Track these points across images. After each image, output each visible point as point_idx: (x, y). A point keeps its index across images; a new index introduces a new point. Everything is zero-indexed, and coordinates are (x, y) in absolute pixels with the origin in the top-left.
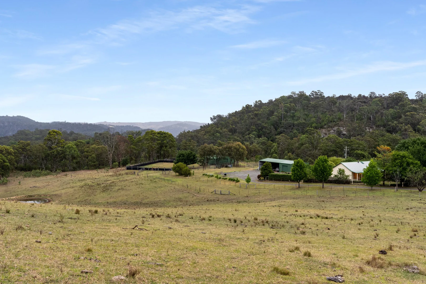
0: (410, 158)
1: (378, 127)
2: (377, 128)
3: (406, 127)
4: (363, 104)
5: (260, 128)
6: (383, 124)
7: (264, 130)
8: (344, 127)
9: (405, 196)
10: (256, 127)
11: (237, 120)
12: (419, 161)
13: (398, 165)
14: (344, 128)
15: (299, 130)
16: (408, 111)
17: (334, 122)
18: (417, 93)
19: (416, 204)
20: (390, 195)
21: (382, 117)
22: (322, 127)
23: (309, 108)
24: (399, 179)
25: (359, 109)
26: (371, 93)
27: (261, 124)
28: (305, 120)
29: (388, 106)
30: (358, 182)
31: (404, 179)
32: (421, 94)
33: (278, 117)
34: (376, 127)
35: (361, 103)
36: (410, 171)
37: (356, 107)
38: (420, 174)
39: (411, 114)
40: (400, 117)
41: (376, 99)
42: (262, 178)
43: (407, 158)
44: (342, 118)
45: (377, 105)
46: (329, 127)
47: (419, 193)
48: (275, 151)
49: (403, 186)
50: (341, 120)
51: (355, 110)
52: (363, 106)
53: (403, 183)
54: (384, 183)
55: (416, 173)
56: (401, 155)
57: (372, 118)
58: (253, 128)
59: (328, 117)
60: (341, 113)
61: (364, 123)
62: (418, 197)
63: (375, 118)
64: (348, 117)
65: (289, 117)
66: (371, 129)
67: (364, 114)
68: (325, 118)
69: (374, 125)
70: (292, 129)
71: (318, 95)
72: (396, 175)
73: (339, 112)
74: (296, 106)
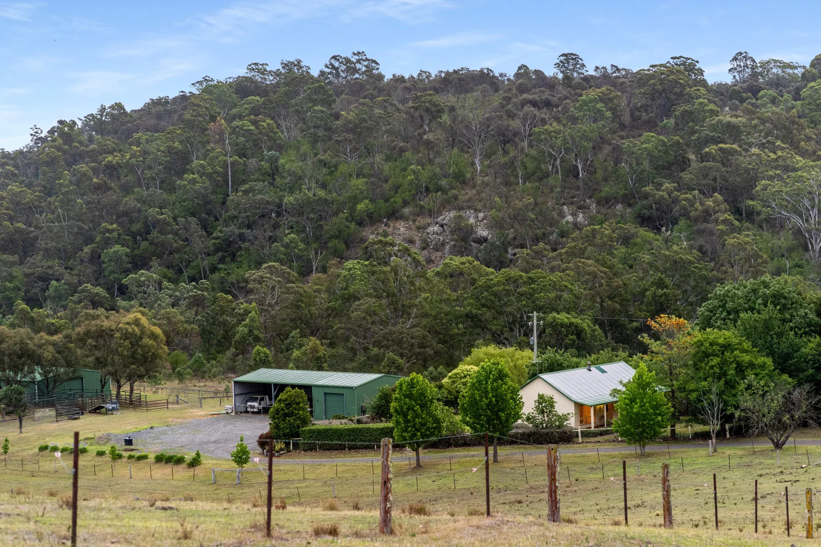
0: (744, 351)
1: (607, 202)
2: (603, 210)
3: (710, 203)
4: (544, 114)
5: (136, 227)
6: (622, 192)
7: (154, 234)
8: (480, 211)
9: (739, 466)
10: (120, 224)
11: (29, 196)
12: (767, 355)
13: (715, 373)
14: (481, 215)
15: (304, 231)
16: (708, 141)
17: (439, 189)
18: (735, 59)
19: (772, 485)
20: (699, 466)
21: (617, 162)
22: (394, 215)
23: (335, 137)
24: (718, 416)
25: (530, 135)
26: (562, 58)
27: (139, 211)
28: (324, 186)
29: (634, 118)
30: (595, 435)
31: (732, 415)
32: (748, 62)
33: (210, 176)
34: (599, 203)
35: (536, 112)
36: (747, 389)
37: (515, 124)
38: (776, 397)
39: (721, 149)
40: (684, 164)
41: (593, 93)
42: (278, 445)
43: (736, 349)
44: (468, 175)
45: (597, 116)
46: (421, 211)
47: (774, 455)
48: (251, 331)
49: (728, 436)
50: (464, 183)
51: (517, 140)
52: (544, 122)
53: (727, 426)
54: (673, 432)
55: (763, 396)
56: (721, 341)
57: (583, 169)
58: (108, 231)
59: (414, 172)
60: (462, 151)
61: (552, 191)
62: (773, 465)
63: (591, 170)
64: (489, 167)
65: (256, 176)
66: (581, 215)
67: (550, 153)
68: (405, 177)
69: (590, 197)
70: (276, 226)
71: (356, 71)
72: (709, 405)
73: (456, 150)
74: (278, 126)
